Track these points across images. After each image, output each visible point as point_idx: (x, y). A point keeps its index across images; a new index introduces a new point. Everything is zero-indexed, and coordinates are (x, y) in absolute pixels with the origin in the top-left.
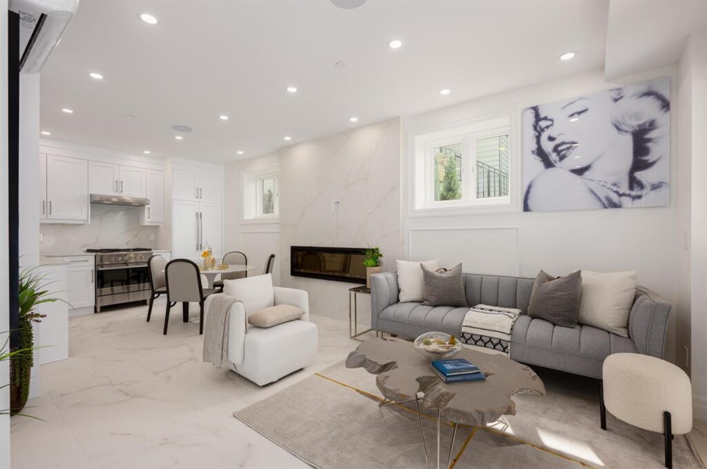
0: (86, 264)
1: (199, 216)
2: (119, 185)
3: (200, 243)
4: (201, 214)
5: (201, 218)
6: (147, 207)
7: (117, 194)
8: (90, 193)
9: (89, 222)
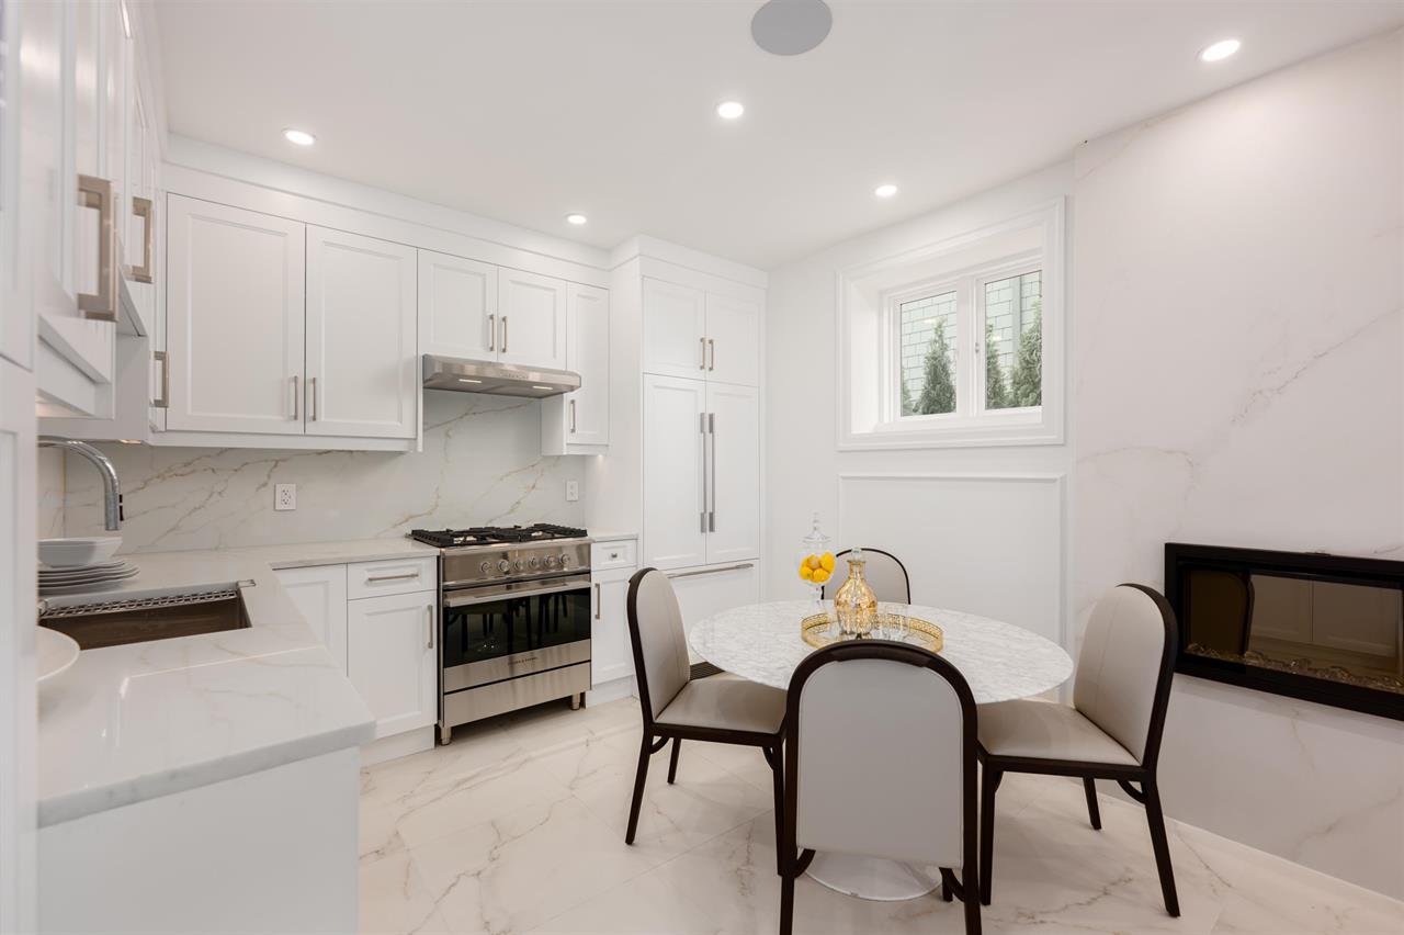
0: (414, 584)
1: (708, 424)
2: (496, 326)
3: (709, 510)
4: (711, 417)
5: (711, 430)
6: (568, 397)
7: (492, 357)
8: (421, 353)
9: (420, 449)
